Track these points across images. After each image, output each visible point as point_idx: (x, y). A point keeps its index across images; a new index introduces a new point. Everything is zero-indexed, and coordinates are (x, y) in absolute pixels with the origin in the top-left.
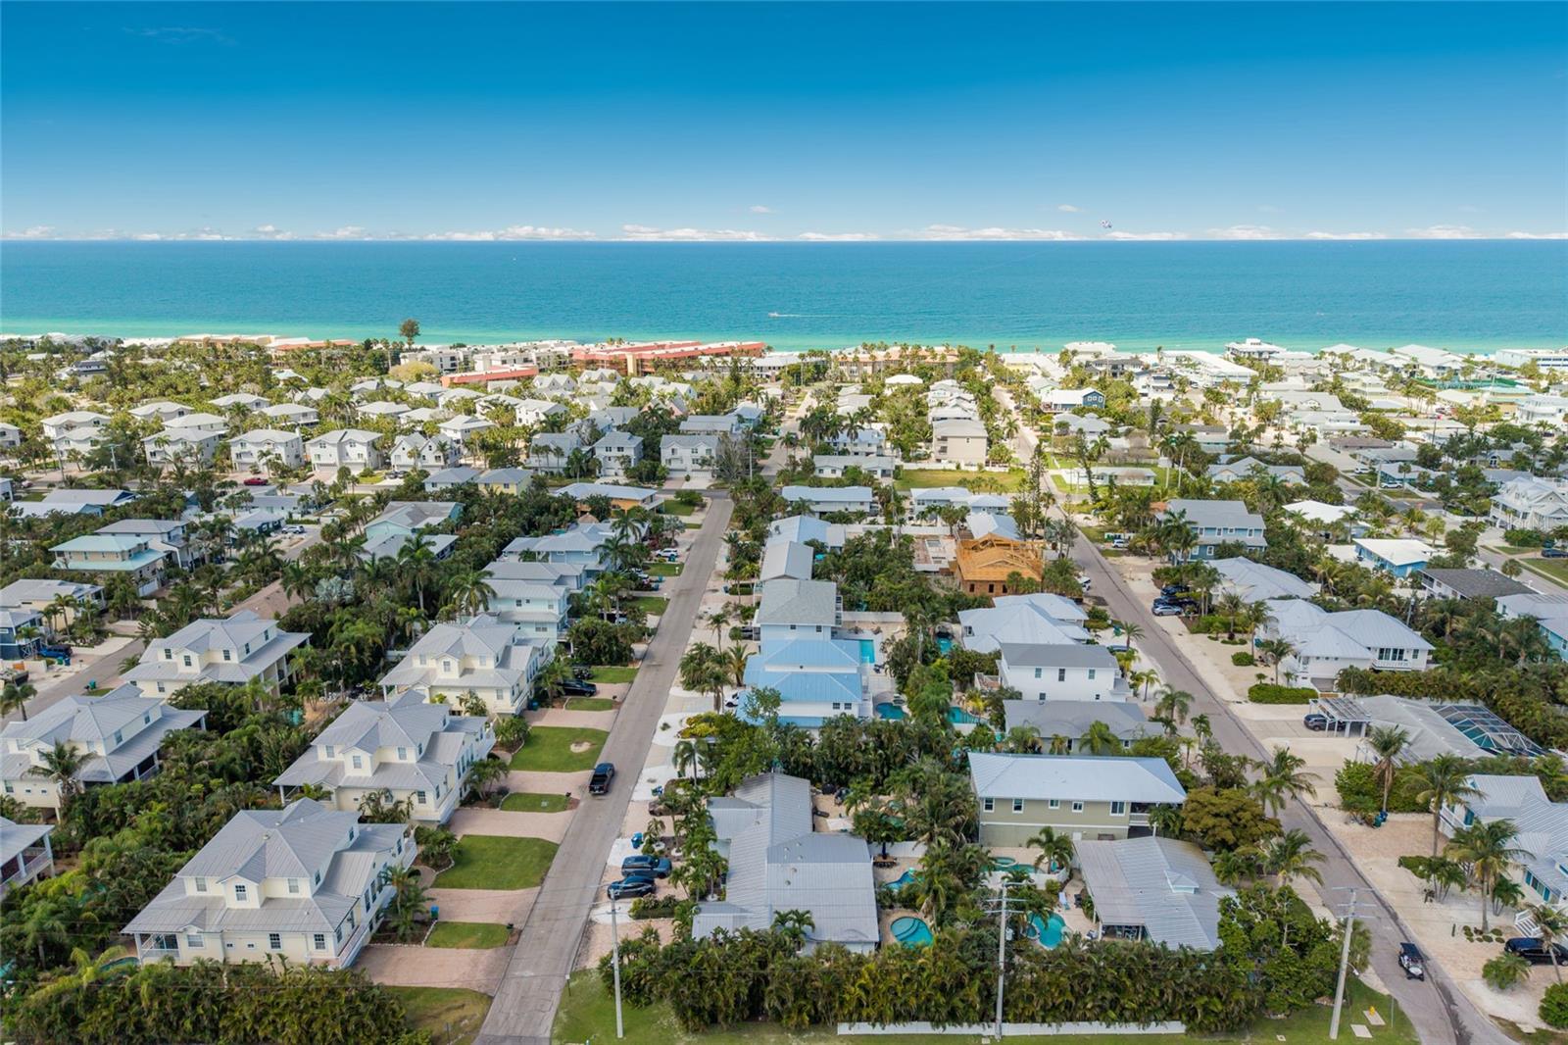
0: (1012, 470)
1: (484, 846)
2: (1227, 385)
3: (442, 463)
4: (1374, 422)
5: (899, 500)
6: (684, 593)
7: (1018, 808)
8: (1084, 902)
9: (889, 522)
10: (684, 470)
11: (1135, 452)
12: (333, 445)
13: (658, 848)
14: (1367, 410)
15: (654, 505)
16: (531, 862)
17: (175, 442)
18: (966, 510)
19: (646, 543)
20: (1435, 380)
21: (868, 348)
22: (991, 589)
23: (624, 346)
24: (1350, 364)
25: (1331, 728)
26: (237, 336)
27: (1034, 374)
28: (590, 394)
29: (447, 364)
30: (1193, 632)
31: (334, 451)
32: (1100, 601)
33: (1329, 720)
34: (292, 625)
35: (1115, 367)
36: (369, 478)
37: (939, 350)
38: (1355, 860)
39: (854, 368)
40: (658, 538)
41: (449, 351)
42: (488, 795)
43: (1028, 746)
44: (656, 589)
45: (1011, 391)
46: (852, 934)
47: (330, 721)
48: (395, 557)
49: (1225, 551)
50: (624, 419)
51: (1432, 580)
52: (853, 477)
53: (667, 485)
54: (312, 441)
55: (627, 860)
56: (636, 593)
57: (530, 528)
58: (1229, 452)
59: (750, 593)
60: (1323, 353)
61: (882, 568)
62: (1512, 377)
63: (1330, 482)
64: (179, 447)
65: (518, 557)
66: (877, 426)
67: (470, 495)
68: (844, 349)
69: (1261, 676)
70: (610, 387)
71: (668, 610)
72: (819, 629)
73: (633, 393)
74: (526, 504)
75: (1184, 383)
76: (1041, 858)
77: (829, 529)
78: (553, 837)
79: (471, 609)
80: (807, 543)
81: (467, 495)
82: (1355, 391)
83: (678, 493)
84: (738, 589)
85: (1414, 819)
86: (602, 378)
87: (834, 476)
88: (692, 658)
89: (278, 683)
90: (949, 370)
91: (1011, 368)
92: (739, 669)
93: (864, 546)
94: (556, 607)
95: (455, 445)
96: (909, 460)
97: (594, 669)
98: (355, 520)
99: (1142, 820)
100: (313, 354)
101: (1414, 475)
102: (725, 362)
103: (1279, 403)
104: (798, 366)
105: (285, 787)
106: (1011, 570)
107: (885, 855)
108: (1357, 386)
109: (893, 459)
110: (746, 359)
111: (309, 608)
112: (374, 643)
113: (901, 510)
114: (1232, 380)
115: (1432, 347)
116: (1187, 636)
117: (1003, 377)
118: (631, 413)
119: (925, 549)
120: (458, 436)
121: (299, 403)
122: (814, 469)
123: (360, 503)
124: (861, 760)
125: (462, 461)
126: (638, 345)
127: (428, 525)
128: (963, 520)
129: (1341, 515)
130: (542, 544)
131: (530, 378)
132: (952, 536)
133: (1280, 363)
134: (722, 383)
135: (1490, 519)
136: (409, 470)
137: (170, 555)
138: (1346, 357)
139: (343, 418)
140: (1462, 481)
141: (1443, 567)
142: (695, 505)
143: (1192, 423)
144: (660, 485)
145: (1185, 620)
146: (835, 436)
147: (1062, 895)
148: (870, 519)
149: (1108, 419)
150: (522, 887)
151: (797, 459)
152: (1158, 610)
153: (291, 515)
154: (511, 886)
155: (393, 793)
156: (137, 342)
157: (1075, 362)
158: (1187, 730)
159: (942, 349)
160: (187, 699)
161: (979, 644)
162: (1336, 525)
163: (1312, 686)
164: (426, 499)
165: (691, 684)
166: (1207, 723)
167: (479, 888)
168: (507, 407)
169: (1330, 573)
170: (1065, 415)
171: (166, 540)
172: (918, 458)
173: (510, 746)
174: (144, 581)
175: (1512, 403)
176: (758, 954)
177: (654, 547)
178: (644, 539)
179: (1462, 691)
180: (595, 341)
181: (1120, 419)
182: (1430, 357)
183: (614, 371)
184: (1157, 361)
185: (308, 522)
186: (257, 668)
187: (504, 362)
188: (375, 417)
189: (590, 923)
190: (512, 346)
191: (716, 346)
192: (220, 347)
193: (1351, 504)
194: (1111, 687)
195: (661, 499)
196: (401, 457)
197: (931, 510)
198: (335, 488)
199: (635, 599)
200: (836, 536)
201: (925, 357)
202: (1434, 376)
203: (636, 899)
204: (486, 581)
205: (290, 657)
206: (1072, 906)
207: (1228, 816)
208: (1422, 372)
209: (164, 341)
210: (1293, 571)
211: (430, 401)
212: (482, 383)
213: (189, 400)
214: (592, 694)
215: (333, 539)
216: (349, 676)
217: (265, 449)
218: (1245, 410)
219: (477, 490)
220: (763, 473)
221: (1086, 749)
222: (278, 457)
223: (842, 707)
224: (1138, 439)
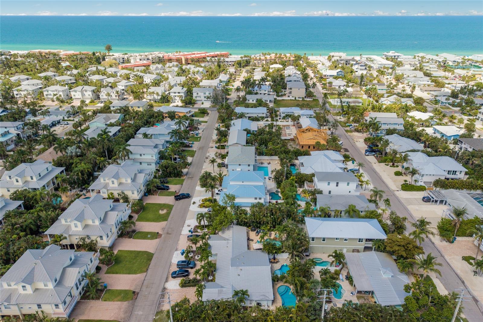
0: (314, 100)
1: (126, 255)
2: (385, 68)
3: (118, 98)
4: (435, 81)
5: (276, 112)
6: (201, 148)
7: (324, 240)
8: (349, 278)
9: (272, 120)
10: (201, 100)
11: (355, 93)
12: (79, 91)
13: (191, 255)
14: (431, 77)
15: (191, 114)
16: (143, 262)
17: (24, 91)
18: (299, 116)
19: (188, 129)
20: (452, 66)
21: (264, 55)
22: (309, 147)
23: (181, 54)
24: (424, 60)
25: (433, 201)
26: (50, 50)
27: (319, 64)
28: (169, 72)
29: (122, 61)
30: (380, 162)
31: (80, 93)
32: (346, 150)
33: (432, 199)
34: (58, 164)
35: (347, 62)
36: (93, 103)
37: (288, 55)
38: (446, 257)
39: (259, 62)
40: (192, 127)
41: (122, 56)
42: (128, 233)
43: (326, 214)
44: (191, 147)
45: (312, 70)
46: (263, 297)
47: (72, 201)
48: (96, 137)
49: (390, 132)
50: (181, 82)
51: (462, 142)
52: (260, 103)
53: (196, 106)
54: (72, 90)
55: (179, 262)
56: (184, 149)
57: (148, 123)
58: (387, 93)
59: (224, 148)
60: (415, 56)
61: (271, 139)
62: (478, 64)
63: (422, 105)
64: (25, 93)
65: (142, 135)
66: (267, 83)
67: (127, 111)
68: (256, 55)
69: (406, 181)
70: (176, 69)
71: (196, 155)
72: (249, 165)
73: (184, 71)
74: (146, 114)
75: (370, 67)
76: (333, 262)
77: (252, 123)
78: (151, 251)
79: (123, 158)
80: (244, 130)
81: (125, 111)
82: (427, 70)
83: (199, 109)
84: (220, 147)
85: (465, 239)
86: (173, 66)
87: (253, 102)
88: (203, 177)
89: (53, 187)
90: (291, 62)
91: (312, 62)
92: (221, 180)
93: (264, 131)
94: (154, 156)
95: (122, 91)
96: (279, 96)
97: (169, 179)
98: (85, 121)
99: (370, 244)
100: (75, 57)
101: (451, 101)
102: (215, 59)
103: (403, 75)
104: (240, 61)
105: (49, 235)
106: (316, 141)
107: (274, 259)
108: (428, 68)
109: (274, 96)
110: (222, 58)
111: (64, 158)
112: (88, 171)
113: (276, 116)
114: (387, 66)
115: (451, 54)
116: (377, 164)
117: (309, 65)
118: (183, 79)
119: (285, 131)
120: (123, 88)
121: (68, 75)
122: (246, 100)
123: (87, 114)
124: (265, 220)
125: (125, 97)
126: (186, 53)
127: (110, 123)
128: (298, 120)
129: (428, 117)
130: (150, 130)
131: (149, 66)
132: (294, 125)
133: (402, 60)
134: (214, 67)
135: (477, 117)
136: (106, 100)
137: (18, 135)
138: (423, 58)
139: (84, 81)
140: (466, 103)
141: (466, 137)
142: (205, 113)
143: (374, 82)
144: (193, 106)
145: (376, 157)
146: (253, 87)
147: (341, 275)
148: (266, 119)
149: (345, 81)
150: (140, 273)
151: (240, 96)
152: (367, 154)
153: (64, 118)
154: (135, 273)
155: (90, 237)
156: (16, 52)
157: (333, 60)
158: (382, 205)
159: (289, 55)
160: (16, 197)
161: (306, 170)
162: (426, 121)
163: (424, 185)
164: (111, 112)
165: (203, 186)
166: (389, 201)
167: (123, 274)
168: (140, 77)
169: (427, 140)
170: (331, 79)
171: (16, 129)
172: (282, 96)
173: (137, 212)
174: (8, 145)
175: (480, 74)
176: (227, 312)
177: (191, 130)
178: (187, 127)
179: (478, 187)
180: (171, 52)
181: (349, 81)
182: (451, 57)
183: (177, 63)
184: (360, 59)
185: (70, 120)
186: (44, 182)
187: (141, 60)
188: (95, 81)
189: (164, 289)
190: (143, 54)
191: (212, 54)
192: (43, 54)
193: (430, 112)
194: (355, 188)
195: (194, 111)
196: (103, 95)
197: (287, 116)
198: (79, 108)
199: (184, 151)
200: (254, 126)
201: (283, 58)
202: (452, 64)
203: (182, 278)
204: (128, 148)
205: (56, 178)
206: (345, 280)
207: (403, 246)
208: (448, 63)
209: (25, 52)
210: (413, 139)
211: (114, 75)
212: (133, 68)
213: (31, 74)
214: (168, 190)
215: (77, 128)
216: (79, 184)
217: (55, 93)
218: (390, 77)
219: (128, 109)
220: (229, 101)
221: (347, 214)
222: (60, 96)
223: (258, 199)
224: (356, 88)
